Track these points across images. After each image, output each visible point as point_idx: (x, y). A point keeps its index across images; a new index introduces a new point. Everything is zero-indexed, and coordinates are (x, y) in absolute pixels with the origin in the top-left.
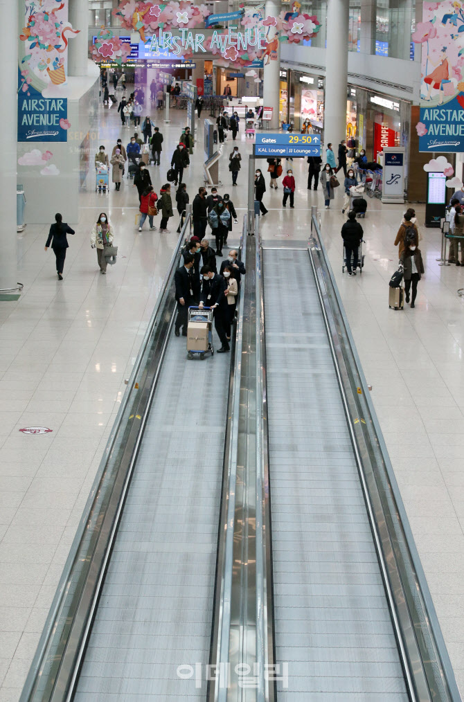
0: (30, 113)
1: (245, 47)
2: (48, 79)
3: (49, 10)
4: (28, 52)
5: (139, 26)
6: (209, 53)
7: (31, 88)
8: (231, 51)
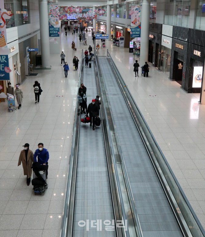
0: (52, 31)
1: (90, 16)
2: (55, 23)
3: (54, 9)
4: (51, 18)
5: (69, 12)
6: (83, 18)
7: (51, 25)
8: (88, 17)
